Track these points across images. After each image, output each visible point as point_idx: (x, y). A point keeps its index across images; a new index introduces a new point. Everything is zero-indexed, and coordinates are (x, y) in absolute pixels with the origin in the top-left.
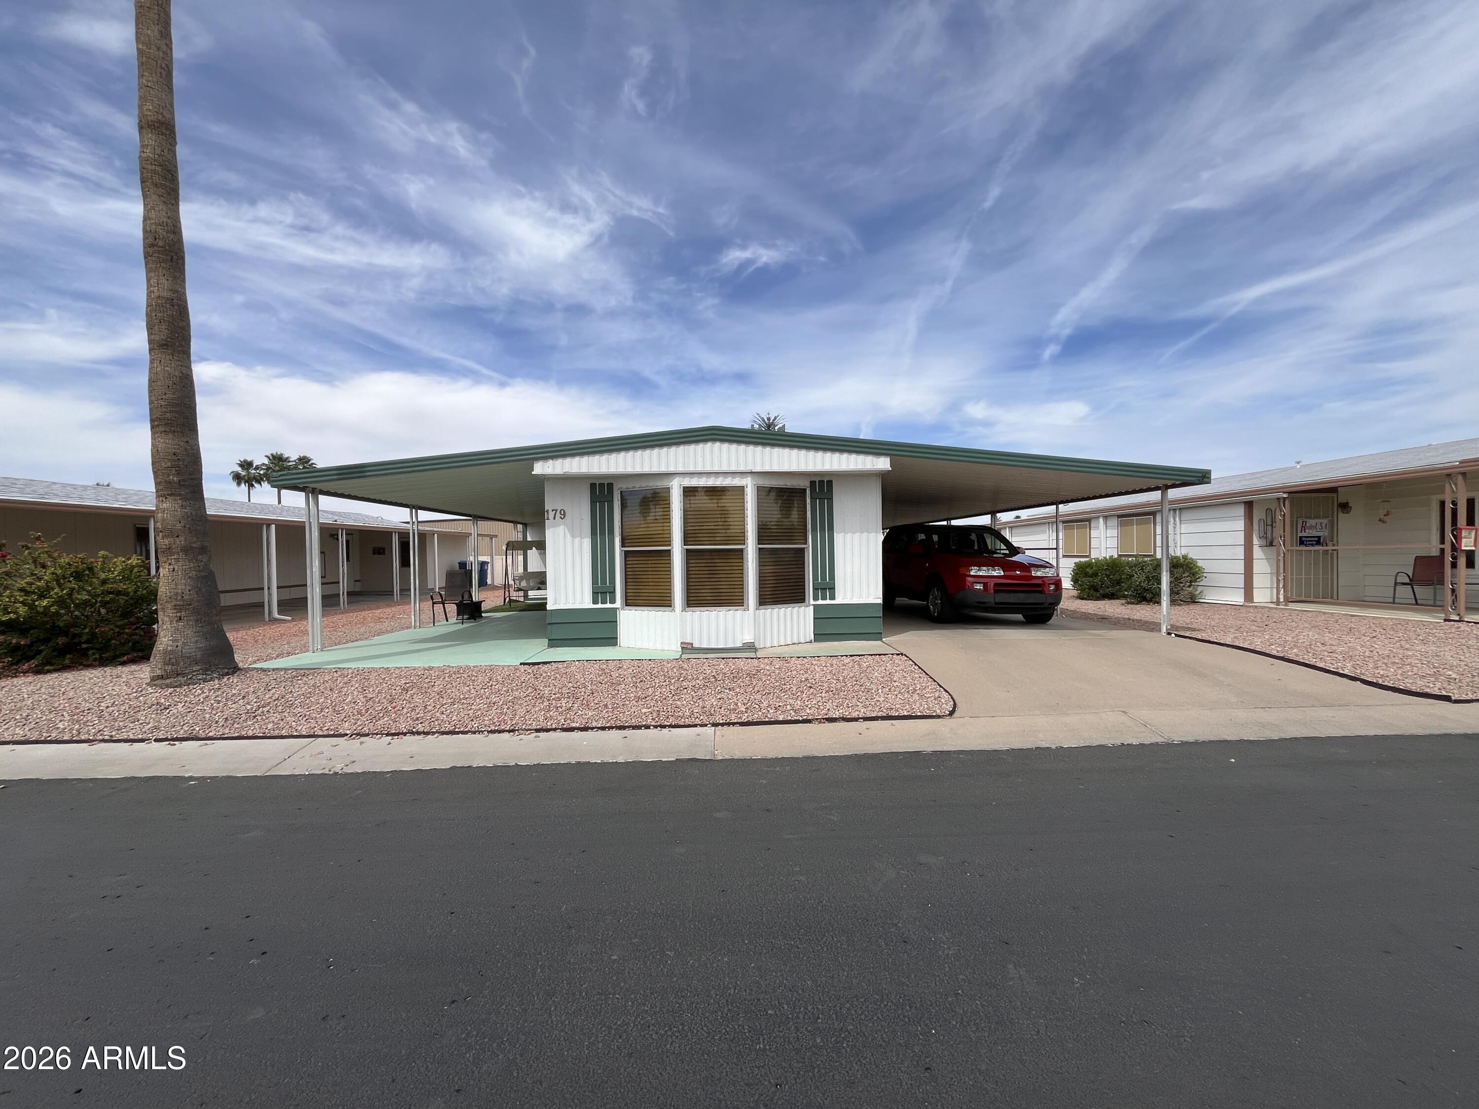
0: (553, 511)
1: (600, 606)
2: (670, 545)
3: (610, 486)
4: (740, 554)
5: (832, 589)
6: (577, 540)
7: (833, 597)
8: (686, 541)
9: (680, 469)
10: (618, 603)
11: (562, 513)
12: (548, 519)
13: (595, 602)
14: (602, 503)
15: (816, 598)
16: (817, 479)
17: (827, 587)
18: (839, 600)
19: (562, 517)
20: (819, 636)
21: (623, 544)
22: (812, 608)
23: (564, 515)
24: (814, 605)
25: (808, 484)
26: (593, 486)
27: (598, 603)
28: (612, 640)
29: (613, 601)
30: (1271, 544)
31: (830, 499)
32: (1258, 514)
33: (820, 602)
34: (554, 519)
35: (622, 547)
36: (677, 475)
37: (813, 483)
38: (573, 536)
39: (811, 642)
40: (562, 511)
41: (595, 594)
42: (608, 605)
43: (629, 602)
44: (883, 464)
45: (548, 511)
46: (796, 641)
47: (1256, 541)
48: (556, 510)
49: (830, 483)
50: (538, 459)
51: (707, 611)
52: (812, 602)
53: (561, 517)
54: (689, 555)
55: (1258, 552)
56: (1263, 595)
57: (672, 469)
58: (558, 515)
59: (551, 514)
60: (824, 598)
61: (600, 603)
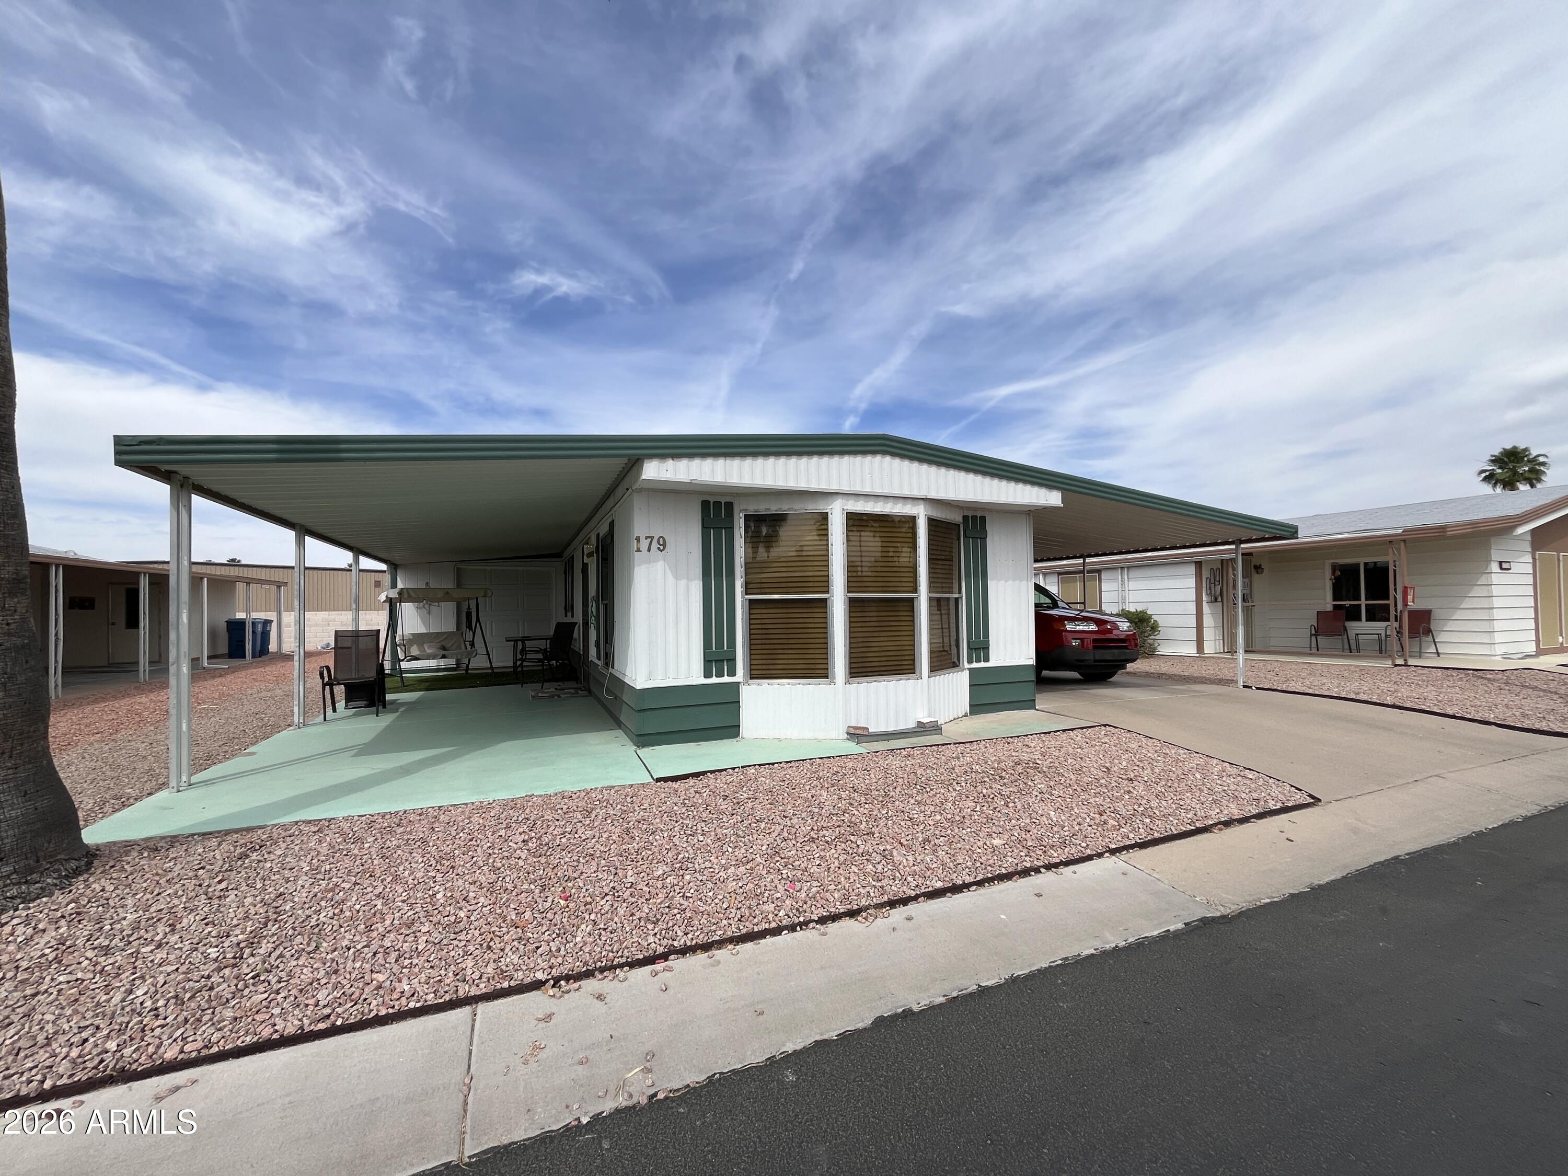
0: (646, 538)
1: (714, 680)
2: (828, 592)
3: (730, 506)
4: (910, 605)
5: (986, 648)
6: (683, 583)
7: (987, 659)
8: (850, 587)
9: (845, 488)
10: (740, 676)
11: (661, 543)
12: (639, 550)
13: (707, 674)
14: (718, 529)
15: (970, 661)
16: (970, 514)
17: (980, 648)
18: (992, 663)
19: (662, 548)
20: (977, 707)
21: (747, 590)
22: (966, 674)
23: (664, 545)
24: (970, 669)
25: (961, 520)
26: (705, 505)
27: (712, 677)
28: (731, 730)
29: (732, 673)
30: (1216, 600)
31: (984, 539)
32: (1206, 574)
33: (975, 665)
34: (649, 550)
35: (747, 594)
36: (840, 496)
37: (965, 518)
38: (677, 577)
39: (966, 715)
40: (661, 539)
41: (707, 662)
42: (726, 679)
43: (757, 673)
44: (1053, 498)
45: (638, 539)
46: (956, 715)
47: (1205, 598)
48: (652, 538)
49: (983, 519)
50: (651, 457)
51: (875, 681)
52: (967, 666)
53: (659, 549)
54: (854, 605)
55: (1206, 608)
56: (1209, 648)
57: (834, 487)
58: (655, 545)
59: (644, 544)
60: (978, 661)
61: (714, 677)
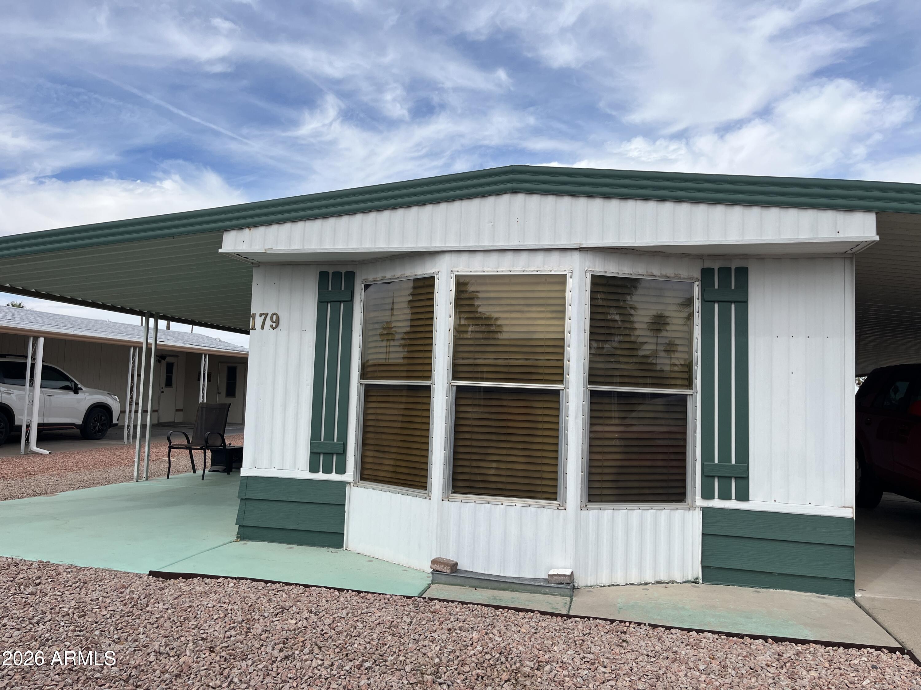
0: (261, 316)
1: (320, 476)
2: (429, 378)
3: (352, 275)
4: (553, 400)
5: (743, 479)
6: (295, 364)
7: (743, 496)
8: (456, 374)
9: (452, 244)
10: (349, 476)
11: (274, 320)
12: (254, 329)
13: (313, 469)
14: (335, 304)
15: (707, 494)
16: (715, 263)
17: (731, 475)
18: (756, 504)
19: (274, 325)
21: (363, 374)
22: (698, 516)
23: (277, 322)
24: (706, 511)
25: (697, 274)
26: (323, 277)
27: (318, 471)
28: (334, 537)
29: (342, 470)
31: (745, 302)
33: (717, 503)
34: (262, 328)
35: (362, 378)
36: (448, 254)
37: (707, 272)
38: (288, 358)
39: (696, 582)
40: (275, 316)
41: (314, 454)
42: (333, 477)
43: (366, 474)
44: (861, 228)
45: (254, 316)
46: (663, 577)
48: (267, 313)
49: (743, 267)
50: (228, 229)
51: (490, 502)
52: (700, 502)
53: (271, 326)
54: (463, 396)
58: (268, 322)
59: (259, 321)
60: (725, 496)
61: (321, 472)
